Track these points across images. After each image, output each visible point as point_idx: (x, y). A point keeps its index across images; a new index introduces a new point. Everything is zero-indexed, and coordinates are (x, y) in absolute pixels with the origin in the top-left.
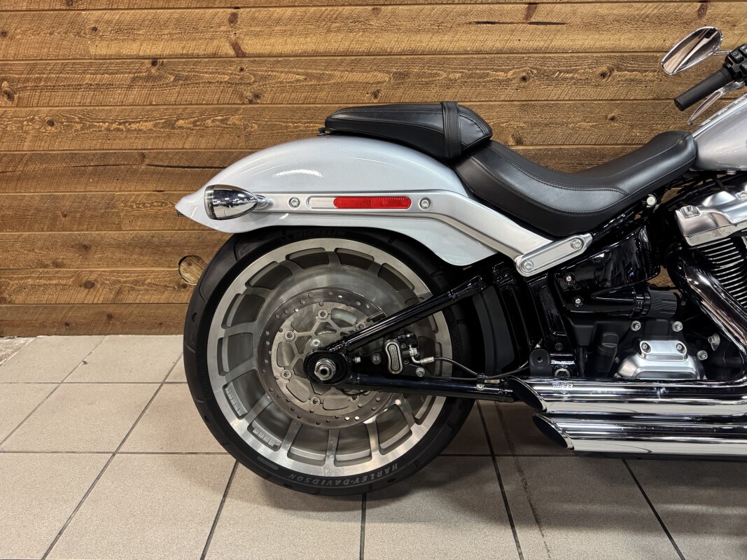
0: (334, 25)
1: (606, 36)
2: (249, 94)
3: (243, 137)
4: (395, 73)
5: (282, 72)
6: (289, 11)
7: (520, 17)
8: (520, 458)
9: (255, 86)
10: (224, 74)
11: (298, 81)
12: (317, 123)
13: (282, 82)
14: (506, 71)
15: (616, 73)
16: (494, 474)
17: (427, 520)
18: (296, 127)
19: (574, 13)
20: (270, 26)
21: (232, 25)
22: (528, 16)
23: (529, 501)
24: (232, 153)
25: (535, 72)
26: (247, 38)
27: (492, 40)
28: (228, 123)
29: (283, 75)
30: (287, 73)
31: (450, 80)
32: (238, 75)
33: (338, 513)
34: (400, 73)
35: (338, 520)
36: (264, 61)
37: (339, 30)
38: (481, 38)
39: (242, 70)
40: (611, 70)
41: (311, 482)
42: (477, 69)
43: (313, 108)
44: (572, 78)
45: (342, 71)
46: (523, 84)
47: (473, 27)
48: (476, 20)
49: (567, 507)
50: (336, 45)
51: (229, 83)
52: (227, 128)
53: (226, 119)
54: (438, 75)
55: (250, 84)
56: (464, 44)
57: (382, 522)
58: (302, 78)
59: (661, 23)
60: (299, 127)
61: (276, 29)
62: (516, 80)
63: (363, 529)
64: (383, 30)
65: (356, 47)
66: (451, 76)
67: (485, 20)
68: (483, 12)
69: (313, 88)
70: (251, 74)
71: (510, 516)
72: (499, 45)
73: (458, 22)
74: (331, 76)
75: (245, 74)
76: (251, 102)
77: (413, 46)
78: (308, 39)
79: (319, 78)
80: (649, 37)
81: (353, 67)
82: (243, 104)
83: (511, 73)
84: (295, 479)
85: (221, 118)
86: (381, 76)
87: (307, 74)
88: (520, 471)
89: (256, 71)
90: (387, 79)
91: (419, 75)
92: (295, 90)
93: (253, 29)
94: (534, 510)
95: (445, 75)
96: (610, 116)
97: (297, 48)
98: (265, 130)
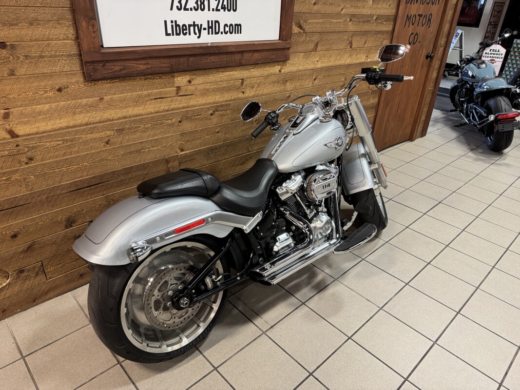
0: (77, 110)
1: (210, 98)
2: (25, 160)
3: (24, 186)
4: (116, 130)
5: (47, 142)
6: (47, 106)
7: (174, 94)
8: (236, 294)
9: (28, 153)
10: (4, 151)
11: (58, 145)
12: (74, 165)
13: (48, 148)
14: (171, 120)
15: (216, 113)
16: (232, 306)
17: (223, 338)
18: (60, 171)
19: (196, 89)
20: (34, 117)
21: (6, 120)
22: (177, 93)
23: (250, 309)
24: (17, 197)
25: (184, 118)
26: (19, 126)
27: (163, 106)
28: (12, 180)
29: (48, 143)
30: (50, 142)
31: (146, 128)
32: (16, 149)
33: (189, 357)
34: (119, 129)
35: (192, 359)
36: (33, 138)
37: (81, 112)
38: (158, 106)
39: (17, 146)
40: (214, 112)
41: (181, 351)
42: (158, 121)
43: (70, 158)
44: (200, 118)
45: (86, 134)
46: (180, 124)
47: (153, 101)
48: (154, 98)
49: (262, 304)
50: (80, 121)
51: (8, 156)
52: (11, 183)
53: (10, 178)
54: (140, 127)
55: (25, 153)
56: (150, 110)
57: (208, 349)
58: (61, 142)
59: (229, 90)
60: (63, 170)
61: (39, 118)
62: (177, 123)
63: (204, 356)
64: (106, 109)
65: (92, 120)
66: (146, 126)
67: (159, 97)
68: (156, 93)
69: (69, 146)
70: (25, 147)
71: (248, 318)
72: (166, 108)
73: (145, 99)
74: (79, 138)
75: (21, 147)
76: (27, 163)
77: (124, 115)
78: (62, 120)
79: (72, 140)
80: (226, 96)
81: (92, 131)
82: (21, 165)
83: (174, 120)
84: (174, 354)
85: (5, 178)
86: (108, 133)
87: (63, 140)
88: (239, 299)
89: (28, 144)
90: (113, 134)
91: (129, 129)
92: (57, 150)
93: (23, 120)
94: (253, 311)
95: (143, 126)
96: (216, 131)
97: (55, 126)
98: (39, 178)
